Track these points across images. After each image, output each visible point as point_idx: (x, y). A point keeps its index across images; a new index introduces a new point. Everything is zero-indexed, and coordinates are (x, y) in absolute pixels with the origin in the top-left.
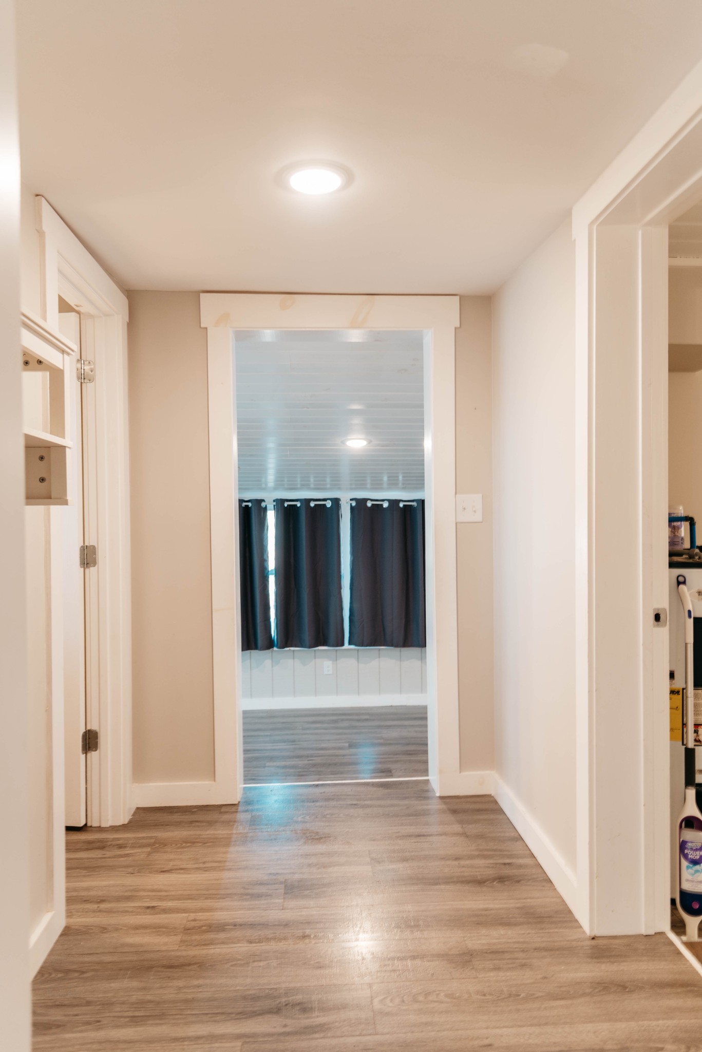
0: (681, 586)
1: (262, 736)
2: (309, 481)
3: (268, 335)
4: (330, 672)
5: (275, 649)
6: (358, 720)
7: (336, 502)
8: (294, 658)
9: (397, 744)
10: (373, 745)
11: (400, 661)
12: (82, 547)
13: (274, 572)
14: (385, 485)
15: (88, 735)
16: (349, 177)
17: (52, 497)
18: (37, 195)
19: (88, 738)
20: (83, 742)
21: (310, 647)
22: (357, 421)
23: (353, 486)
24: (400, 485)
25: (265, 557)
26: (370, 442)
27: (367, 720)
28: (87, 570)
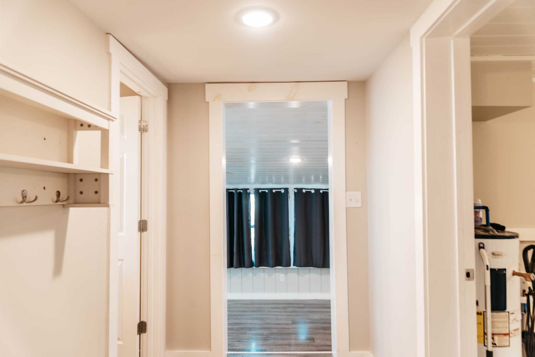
0: (482, 250)
1: (246, 315)
2: (272, 179)
3: (251, 105)
4: (284, 280)
5: (254, 267)
6: (298, 308)
7: (286, 190)
8: (264, 272)
9: (319, 323)
10: (306, 323)
11: (321, 275)
12: (140, 221)
13: (254, 227)
14: (313, 181)
15: (141, 324)
16: (277, 16)
17: (102, 202)
18: (107, 34)
19: (141, 326)
20: (138, 328)
21: (272, 267)
22: (295, 149)
23: (296, 182)
24: (321, 181)
25: (249, 219)
26: (302, 159)
27: (303, 307)
28: (142, 233)
